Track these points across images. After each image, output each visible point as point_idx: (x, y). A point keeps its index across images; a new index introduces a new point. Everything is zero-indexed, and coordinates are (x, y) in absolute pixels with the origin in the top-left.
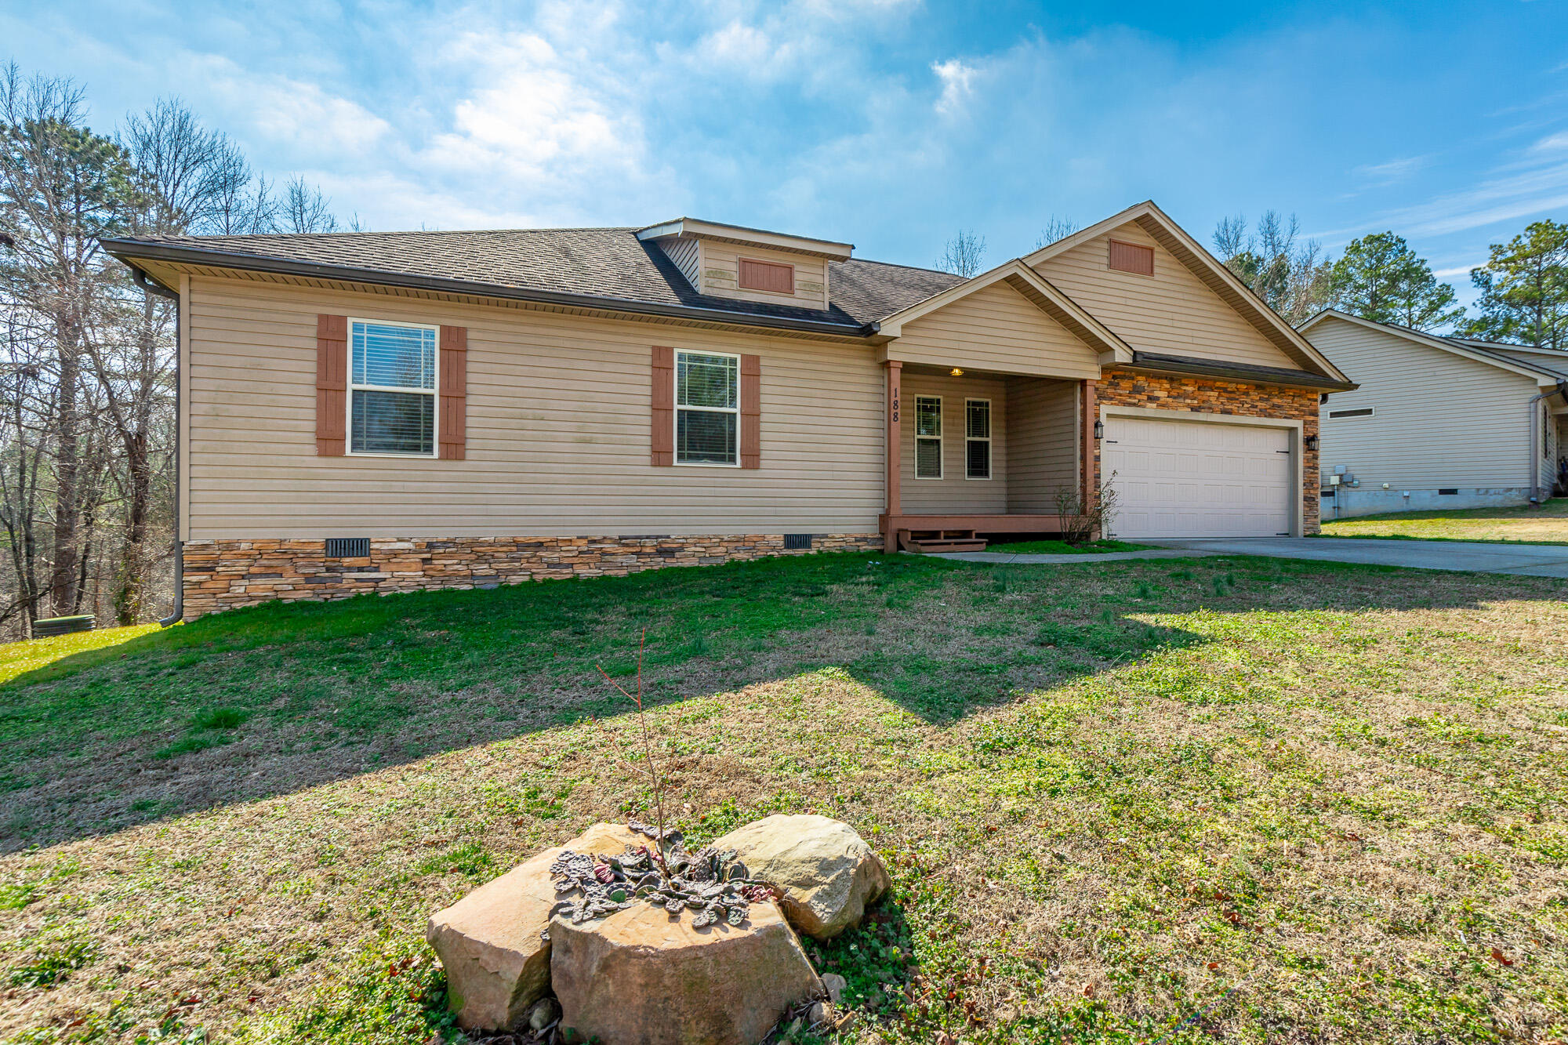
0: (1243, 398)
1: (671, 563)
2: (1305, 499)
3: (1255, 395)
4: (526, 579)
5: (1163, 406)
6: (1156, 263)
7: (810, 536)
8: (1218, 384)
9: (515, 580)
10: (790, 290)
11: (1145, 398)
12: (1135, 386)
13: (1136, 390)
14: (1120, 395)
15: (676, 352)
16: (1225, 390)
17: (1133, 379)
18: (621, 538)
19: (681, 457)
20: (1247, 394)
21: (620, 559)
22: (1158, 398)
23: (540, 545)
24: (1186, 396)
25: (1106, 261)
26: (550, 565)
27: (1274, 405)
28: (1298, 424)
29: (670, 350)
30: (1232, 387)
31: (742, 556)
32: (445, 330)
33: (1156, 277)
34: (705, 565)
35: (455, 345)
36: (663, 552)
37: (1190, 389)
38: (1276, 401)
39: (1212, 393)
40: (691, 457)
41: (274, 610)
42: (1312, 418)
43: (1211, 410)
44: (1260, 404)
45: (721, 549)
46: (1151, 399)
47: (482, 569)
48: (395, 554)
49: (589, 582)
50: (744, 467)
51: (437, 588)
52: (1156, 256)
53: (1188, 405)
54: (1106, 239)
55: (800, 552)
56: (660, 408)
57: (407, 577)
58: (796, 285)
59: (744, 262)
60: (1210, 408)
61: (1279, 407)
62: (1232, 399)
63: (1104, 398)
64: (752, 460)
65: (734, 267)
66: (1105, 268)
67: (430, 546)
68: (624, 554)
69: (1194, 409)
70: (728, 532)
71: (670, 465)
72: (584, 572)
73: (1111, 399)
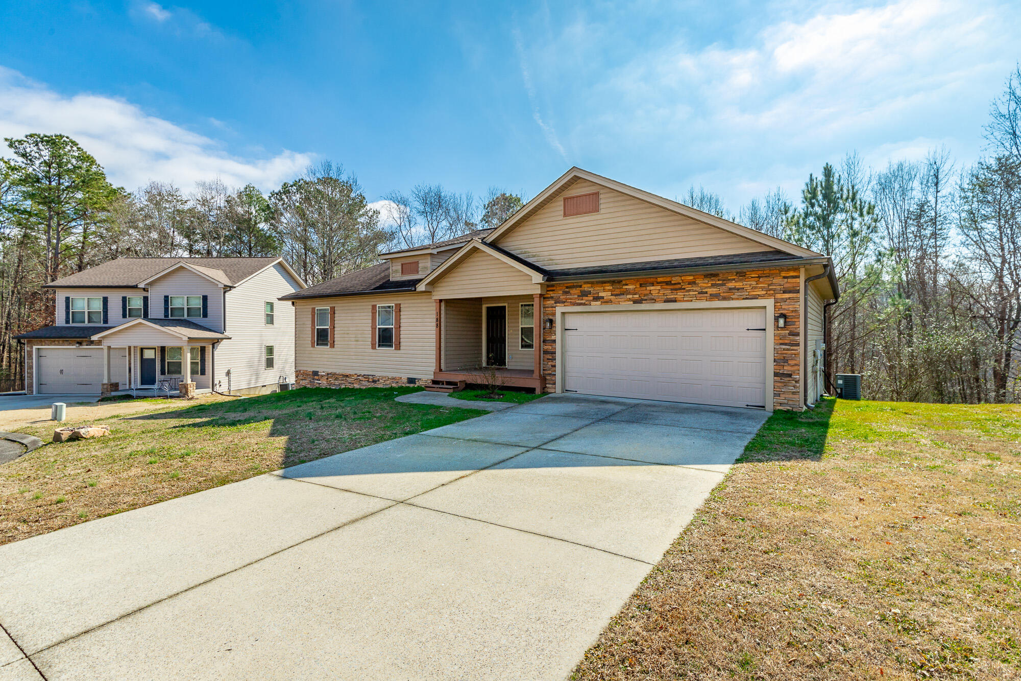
0: (688, 287)
1: (376, 386)
2: (776, 374)
3: (703, 283)
4: (344, 387)
5: (606, 302)
6: (601, 201)
7: (415, 379)
8: (659, 280)
9: (343, 386)
10: (417, 272)
11: (591, 298)
12: (581, 292)
13: (584, 294)
14: (571, 299)
15: (378, 306)
16: (668, 283)
17: (581, 286)
18: (364, 375)
19: (379, 346)
20: (692, 283)
21: (363, 382)
22: (603, 298)
23: (347, 376)
24: (628, 292)
25: (562, 213)
26: (350, 383)
27: (730, 289)
28: (769, 303)
29: (376, 305)
30: (675, 280)
31: (394, 385)
32: (331, 307)
33: (602, 211)
34: (384, 387)
35: (333, 310)
36: (374, 381)
37: (631, 287)
38: (731, 285)
39: (652, 288)
40: (383, 346)
41: (305, 388)
42: (787, 296)
43: (654, 300)
44: (714, 291)
45: (388, 382)
46: (597, 299)
47: (337, 383)
48: (322, 376)
49: (357, 389)
50: (395, 349)
51: (328, 387)
52: (601, 196)
53: (630, 300)
54: (562, 198)
55: (412, 385)
56: (374, 328)
57: (324, 383)
58: (419, 269)
59: (402, 265)
60: (653, 299)
61: (738, 289)
62: (676, 290)
63: (559, 303)
64: (398, 347)
65: (400, 267)
66: (562, 218)
67: (328, 374)
68: (365, 381)
69: (635, 302)
70: (390, 375)
71: (375, 349)
72: (357, 386)
73: (564, 302)
